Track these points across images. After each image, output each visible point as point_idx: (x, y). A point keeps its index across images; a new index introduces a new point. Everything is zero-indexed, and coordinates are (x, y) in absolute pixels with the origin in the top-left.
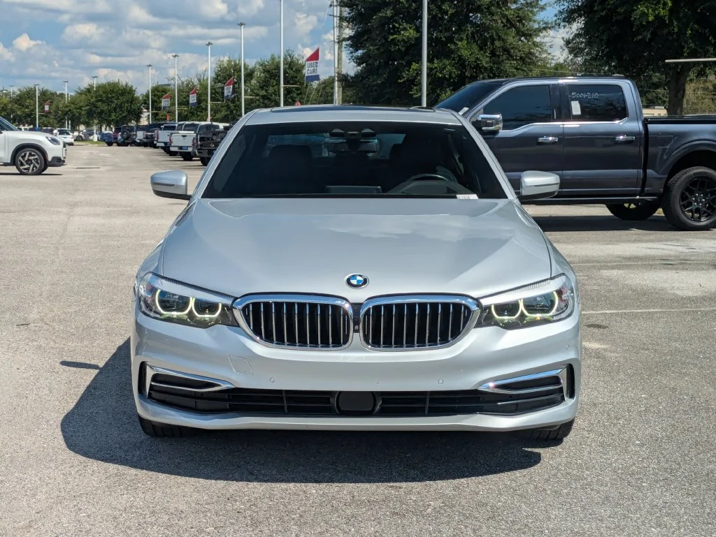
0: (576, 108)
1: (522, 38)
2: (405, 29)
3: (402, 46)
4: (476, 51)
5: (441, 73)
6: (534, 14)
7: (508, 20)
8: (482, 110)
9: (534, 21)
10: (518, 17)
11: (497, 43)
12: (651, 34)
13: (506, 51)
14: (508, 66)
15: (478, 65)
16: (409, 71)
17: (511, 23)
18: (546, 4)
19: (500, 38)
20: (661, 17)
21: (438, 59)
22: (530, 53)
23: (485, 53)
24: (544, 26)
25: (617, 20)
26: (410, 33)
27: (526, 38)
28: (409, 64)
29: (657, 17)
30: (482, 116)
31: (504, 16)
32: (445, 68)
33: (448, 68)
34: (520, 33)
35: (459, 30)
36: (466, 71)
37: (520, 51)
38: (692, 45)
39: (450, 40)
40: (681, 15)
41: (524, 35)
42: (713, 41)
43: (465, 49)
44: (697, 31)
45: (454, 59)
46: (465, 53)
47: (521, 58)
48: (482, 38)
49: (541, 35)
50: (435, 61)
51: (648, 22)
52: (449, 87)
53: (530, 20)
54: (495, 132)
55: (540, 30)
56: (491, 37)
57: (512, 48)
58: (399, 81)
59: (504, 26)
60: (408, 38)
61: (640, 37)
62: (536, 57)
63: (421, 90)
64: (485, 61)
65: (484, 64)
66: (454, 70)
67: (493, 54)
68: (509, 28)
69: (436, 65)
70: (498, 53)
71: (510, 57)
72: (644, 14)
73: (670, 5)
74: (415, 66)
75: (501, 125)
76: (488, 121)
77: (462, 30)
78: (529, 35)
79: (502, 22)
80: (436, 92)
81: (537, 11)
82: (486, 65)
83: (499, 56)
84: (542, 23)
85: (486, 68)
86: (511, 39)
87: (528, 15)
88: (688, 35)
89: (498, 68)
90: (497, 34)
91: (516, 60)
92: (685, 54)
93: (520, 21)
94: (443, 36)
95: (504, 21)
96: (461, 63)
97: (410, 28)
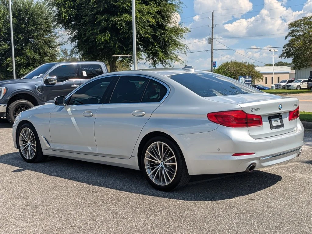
0: (85, 74)
1: (51, 49)
2: (3, 45)
3: (3, 52)
4: (33, 54)
5: (20, 62)
6: (55, 40)
7: (45, 42)
8: (48, 75)
9: (55, 42)
10: (48, 40)
11: (41, 50)
12: (104, 46)
13: (45, 53)
14: (46, 59)
15: (34, 58)
16: (6, 61)
17: (46, 43)
18: (58, 36)
19: (42, 48)
20: (107, 40)
21: (18, 56)
22: (54, 54)
23: (37, 54)
24: (59, 44)
25: (90, 41)
26: (6, 46)
27: (52, 49)
28: (6, 58)
29: (105, 40)
30: (48, 77)
31: (44, 40)
32: (21, 60)
33: (22, 60)
34: (50, 47)
35: (26, 45)
36: (30, 61)
37: (50, 53)
38: (118, 50)
39: (22, 49)
40: (114, 39)
41: (51, 47)
42: (125, 49)
43: (29, 53)
44: (119, 45)
45: (24, 56)
46: (29, 54)
47: (51, 56)
48: (35, 48)
49: (58, 47)
50: (17, 57)
51: (102, 42)
52: (23, 67)
53: (53, 42)
54: (54, 84)
55: (57, 45)
56: (39, 48)
57: (47, 52)
58: (2, 65)
59: (43, 44)
60: (5, 48)
61: (100, 47)
62: (56, 56)
63: (12, 68)
64: (37, 57)
65: (37, 58)
66: (25, 61)
67: (40, 54)
68: (45, 45)
69: (17, 59)
70: (42, 54)
71: (47, 56)
72: (101, 39)
73: (110, 36)
74: (8, 59)
75: (56, 81)
76: (51, 79)
77: (27, 45)
78: (53, 47)
79: (43, 42)
80: (18, 69)
81: (56, 38)
82: (38, 59)
83: (42, 55)
84: (57, 43)
85: (37, 60)
86: (47, 48)
87: (52, 40)
88: (117, 47)
89: (42, 60)
90: (41, 47)
91: (49, 57)
92: (116, 54)
93: (49, 42)
94: (19, 48)
95: (44, 42)
96: (27, 58)
97: (6, 44)
